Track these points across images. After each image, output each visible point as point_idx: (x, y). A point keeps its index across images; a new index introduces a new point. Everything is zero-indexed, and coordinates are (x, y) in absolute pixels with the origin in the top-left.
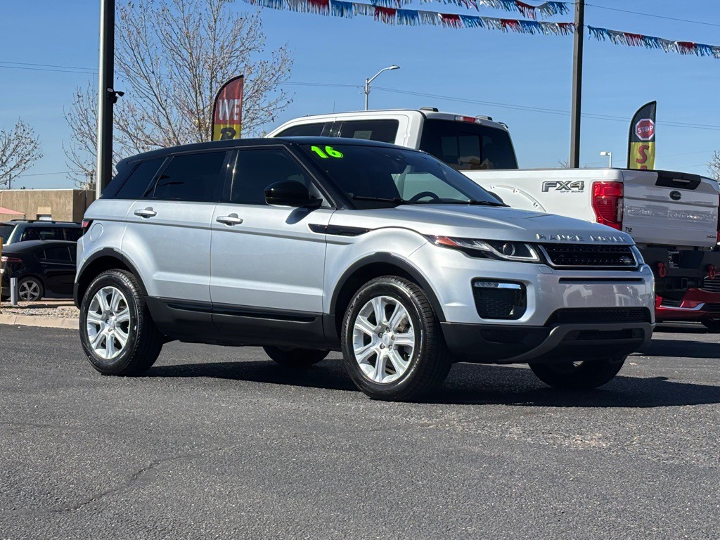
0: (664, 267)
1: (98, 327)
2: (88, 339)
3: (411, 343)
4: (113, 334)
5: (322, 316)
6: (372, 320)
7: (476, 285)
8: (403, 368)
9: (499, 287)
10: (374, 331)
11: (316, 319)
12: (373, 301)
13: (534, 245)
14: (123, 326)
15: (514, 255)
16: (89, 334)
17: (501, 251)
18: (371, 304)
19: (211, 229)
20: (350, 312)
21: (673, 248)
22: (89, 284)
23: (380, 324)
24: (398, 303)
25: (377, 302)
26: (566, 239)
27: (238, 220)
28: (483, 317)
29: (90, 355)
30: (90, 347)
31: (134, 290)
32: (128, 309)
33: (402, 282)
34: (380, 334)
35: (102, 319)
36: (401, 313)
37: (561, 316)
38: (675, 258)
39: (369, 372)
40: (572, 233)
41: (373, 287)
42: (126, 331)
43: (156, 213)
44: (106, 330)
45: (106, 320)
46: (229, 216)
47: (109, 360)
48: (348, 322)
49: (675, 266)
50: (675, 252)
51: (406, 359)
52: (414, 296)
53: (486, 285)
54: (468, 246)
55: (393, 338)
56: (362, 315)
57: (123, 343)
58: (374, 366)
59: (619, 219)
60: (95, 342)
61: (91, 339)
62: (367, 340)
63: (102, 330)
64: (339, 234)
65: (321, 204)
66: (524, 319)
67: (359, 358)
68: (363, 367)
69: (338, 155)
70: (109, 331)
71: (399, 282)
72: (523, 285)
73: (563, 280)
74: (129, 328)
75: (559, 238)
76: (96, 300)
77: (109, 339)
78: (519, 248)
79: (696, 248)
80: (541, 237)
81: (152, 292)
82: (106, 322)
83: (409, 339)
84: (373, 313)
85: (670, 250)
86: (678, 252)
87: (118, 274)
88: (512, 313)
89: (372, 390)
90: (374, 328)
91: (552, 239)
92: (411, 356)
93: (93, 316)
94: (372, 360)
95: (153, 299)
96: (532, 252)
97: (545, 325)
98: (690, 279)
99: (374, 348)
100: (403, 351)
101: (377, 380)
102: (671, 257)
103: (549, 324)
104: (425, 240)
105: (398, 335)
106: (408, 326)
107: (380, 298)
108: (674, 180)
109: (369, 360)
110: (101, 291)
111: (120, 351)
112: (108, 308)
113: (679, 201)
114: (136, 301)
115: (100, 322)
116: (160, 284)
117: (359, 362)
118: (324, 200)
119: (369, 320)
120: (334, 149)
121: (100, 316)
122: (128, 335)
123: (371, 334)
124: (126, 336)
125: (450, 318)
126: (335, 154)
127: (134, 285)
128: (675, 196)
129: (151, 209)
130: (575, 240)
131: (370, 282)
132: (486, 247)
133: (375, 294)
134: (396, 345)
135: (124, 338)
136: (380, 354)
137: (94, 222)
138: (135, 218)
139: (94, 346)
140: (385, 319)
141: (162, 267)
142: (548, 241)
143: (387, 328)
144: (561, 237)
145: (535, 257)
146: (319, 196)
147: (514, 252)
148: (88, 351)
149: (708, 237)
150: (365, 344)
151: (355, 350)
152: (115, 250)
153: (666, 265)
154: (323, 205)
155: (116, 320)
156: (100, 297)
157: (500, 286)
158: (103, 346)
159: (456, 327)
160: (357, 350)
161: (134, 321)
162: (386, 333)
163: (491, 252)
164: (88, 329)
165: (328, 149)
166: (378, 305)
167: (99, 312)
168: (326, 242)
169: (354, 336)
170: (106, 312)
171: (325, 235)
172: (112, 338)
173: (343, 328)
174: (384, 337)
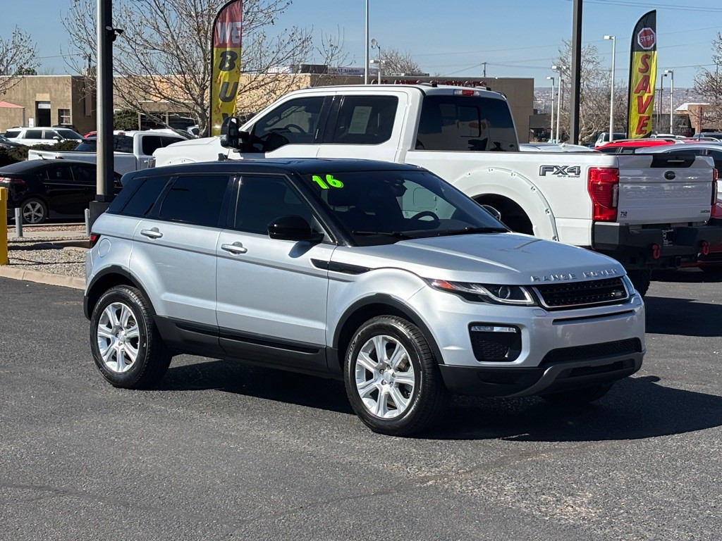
0: (658, 249)
1: (108, 341)
2: (99, 352)
3: (411, 382)
4: (123, 349)
5: (326, 349)
6: (374, 356)
7: (473, 329)
8: (404, 405)
9: (495, 331)
10: (376, 368)
11: (320, 351)
12: (374, 339)
13: (529, 288)
14: (133, 341)
15: (509, 298)
16: (100, 346)
17: (496, 295)
18: (372, 341)
19: (217, 256)
20: (352, 348)
21: (668, 226)
22: (98, 298)
23: (382, 361)
24: (399, 343)
25: (378, 340)
26: (559, 279)
27: (243, 250)
28: (479, 360)
29: (101, 367)
30: (102, 360)
31: (142, 308)
32: (136, 326)
33: (402, 323)
34: (381, 370)
35: (112, 334)
36: (402, 353)
37: (554, 356)
38: (670, 236)
39: (372, 407)
40: (565, 273)
41: (374, 326)
42: (136, 347)
43: (162, 235)
44: (116, 344)
45: (116, 335)
46: (233, 245)
47: (120, 374)
48: (350, 357)
49: (670, 244)
50: (669, 231)
51: (406, 396)
52: (414, 337)
53: (483, 329)
54: (465, 290)
55: (393, 375)
56: (364, 351)
57: (134, 358)
58: (376, 400)
59: (614, 205)
60: (105, 355)
61: (102, 351)
62: (369, 376)
63: (113, 344)
64: (340, 272)
65: (322, 239)
66: (519, 361)
67: (361, 392)
68: (366, 401)
69: (339, 184)
70: (120, 344)
71: (399, 323)
72: (518, 328)
73: (556, 321)
74: (138, 344)
75: (553, 279)
76: (106, 314)
77: (119, 353)
78: (514, 292)
79: (690, 224)
80: (535, 279)
81: (160, 311)
82: (116, 336)
83: (409, 378)
84: (375, 349)
85: (665, 229)
86: (672, 230)
87: (127, 290)
88: (506, 356)
89: (374, 424)
90: (375, 364)
91: (546, 280)
92: (411, 394)
93: (103, 330)
94: (374, 395)
95: (161, 318)
96: (526, 294)
97: (540, 366)
98: (684, 256)
99: (376, 384)
100: (403, 389)
101: (379, 415)
102: (665, 236)
103: (544, 365)
104: (423, 283)
105: (399, 373)
106: (408, 365)
107: (381, 337)
108: (669, 161)
109: (371, 394)
110: (110, 306)
111: (131, 365)
112: (117, 323)
113: (673, 180)
114: (145, 319)
115: (110, 336)
116: (167, 304)
117: (361, 397)
118: (326, 233)
119: (370, 356)
120: (334, 178)
121: (110, 330)
122: (138, 350)
123: (372, 370)
124: (136, 351)
125: (448, 361)
126: (335, 184)
127: (142, 303)
128: (670, 176)
129: (157, 230)
130: (569, 279)
131: (370, 321)
132: (482, 291)
133: (376, 333)
134: (397, 383)
135: (134, 354)
136: (382, 390)
137: (102, 237)
138: (142, 238)
139: (105, 358)
140: (386, 357)
141: (169, 287)
142: (542, 282)
143: (388, 365)
144: (555, 277)
145: (529, 300)
146: (321, 230)
147: (509, 294)
148: (100, 364)
149: (702, 212)
150: (367, 380)
151: (357, 385)
152: (124, 268)
153: (660, 246)
154: (324, 239)
155: (125, 335)
156: (110, 312)
157: (496, 329)
158: (114, 358)
159: (454, 370)
160: (359, 384)
161: (144, 339)
162: (386, 370)
163: (488, 296)
164: (99, 342)
165: (329, 177)
166: (379, 343)
167: (109, 326)
168: (329, 278)
169: (357, 371)
170: (115, 326)
171: (327, 271)
172: (122, 352)
173: (345, 362)
174: (385, 374)
